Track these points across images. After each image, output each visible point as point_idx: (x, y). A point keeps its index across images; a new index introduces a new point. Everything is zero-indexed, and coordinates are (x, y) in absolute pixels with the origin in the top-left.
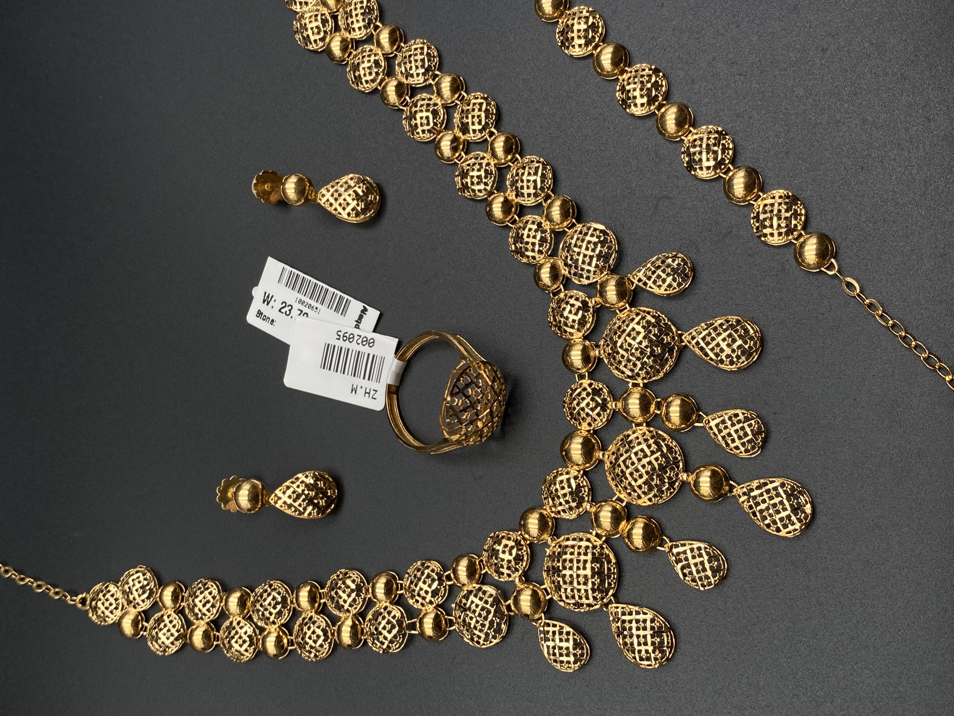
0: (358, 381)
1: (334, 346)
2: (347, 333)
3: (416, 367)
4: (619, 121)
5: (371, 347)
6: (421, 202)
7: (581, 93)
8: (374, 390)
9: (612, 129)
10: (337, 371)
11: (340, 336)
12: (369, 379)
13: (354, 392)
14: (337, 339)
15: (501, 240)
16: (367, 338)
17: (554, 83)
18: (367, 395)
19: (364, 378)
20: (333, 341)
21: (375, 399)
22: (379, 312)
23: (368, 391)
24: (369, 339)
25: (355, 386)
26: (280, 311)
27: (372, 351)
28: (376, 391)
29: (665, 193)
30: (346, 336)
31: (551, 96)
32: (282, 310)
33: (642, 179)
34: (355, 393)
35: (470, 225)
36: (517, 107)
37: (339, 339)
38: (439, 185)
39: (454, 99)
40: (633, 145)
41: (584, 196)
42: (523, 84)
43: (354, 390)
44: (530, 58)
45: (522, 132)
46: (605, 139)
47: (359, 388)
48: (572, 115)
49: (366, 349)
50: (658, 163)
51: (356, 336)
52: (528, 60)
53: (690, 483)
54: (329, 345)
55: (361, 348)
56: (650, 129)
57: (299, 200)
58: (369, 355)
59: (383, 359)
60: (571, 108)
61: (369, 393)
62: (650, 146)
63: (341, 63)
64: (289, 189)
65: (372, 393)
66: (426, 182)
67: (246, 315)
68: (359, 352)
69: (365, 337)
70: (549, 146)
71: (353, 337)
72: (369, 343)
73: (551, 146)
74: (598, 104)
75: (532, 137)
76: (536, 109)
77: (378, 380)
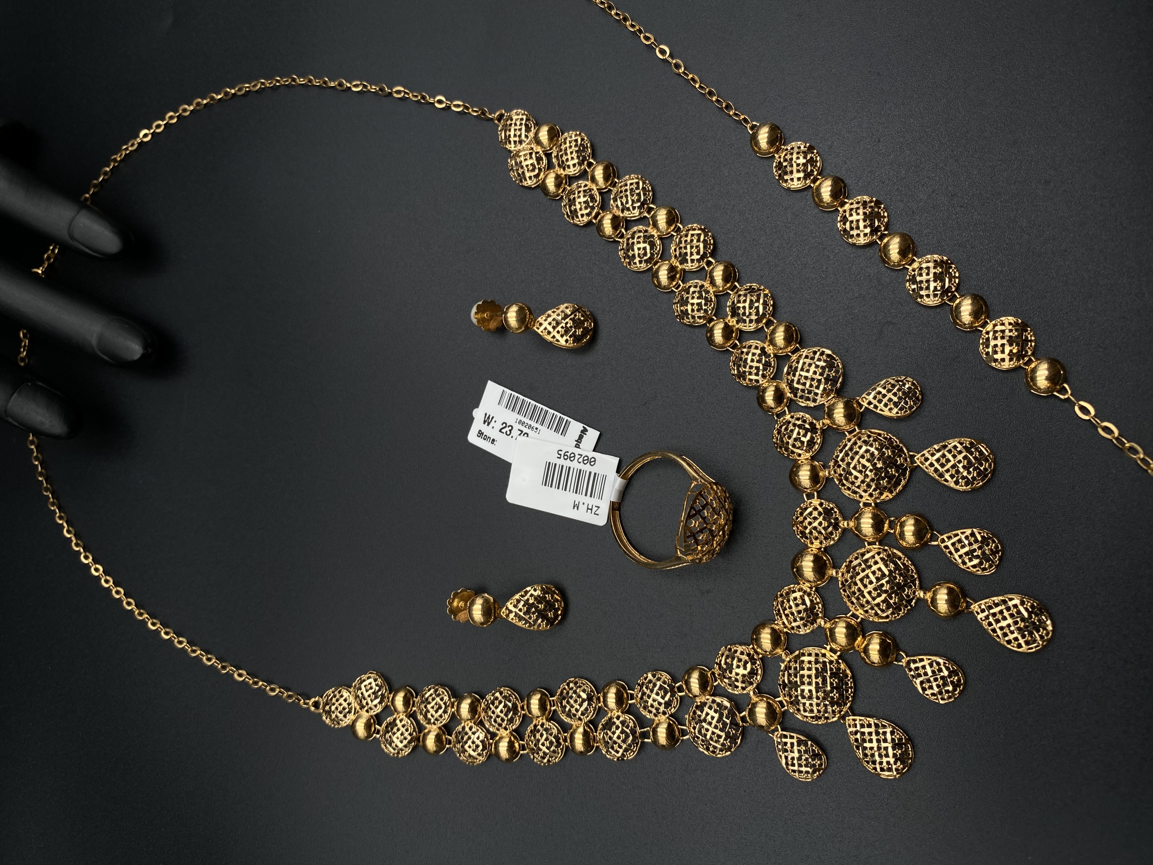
0: (580, 498)
1: (555, 464)
2: (568, 452)
3: (637, 484)
4: (840, 250)
5: (592, 465)
6: (637, 329)
7: (799, 224)
8: (596, 506)
9: (832, 258)
10: (558, 488)
11: (560, 455)
12: (591, 496)
13: (576, 508)
14: (558, 458)
15: (720, 363)
16: (588, 457)
17: (771, 214)
18: (589, 511)
19: (586, 495)
20: (554, 460)
21: (598, 515)
22: (599, 433)
23: (590, 507)
24: (590, 458)
25: (577, 503)
26: (500, 431)
27: (593, 469)
28: (599, 507)
29: (889, 319)
30: (567, 455)
31: (768, 227)
32: (502, 431)
33: (865, 305)
34: (578, 509)
35: (688, 350)
36: (733, 238)
37: (560, 458)
38: (656, 312)
39: (669, 230)
40: (854, 273)
41: (806, 321)
42: (739, 216)
43: (576, 506)
44: (746, 191)
45: (739, 261)
46: (825, 267)
47: (581, 504)
48: (790, 244)
49: (587, 468)
50: (880, 290)
51: (577, 455)
52: (744, 192)
53: (927, 600)
54: (550, 463)
55: (582, 466)
56: (871, 258)
57: (520, 328)
58: (590, 473)
59: (605, 477)
60: (789, 238)
61: (591, 509)
62: (872, 274)
63: (556, 199)
64: (511, 317)
65: (594, 509)
66: (642, 309)
67: (467, 435)
68: (580, 470)
69: (586, 456)
70: (767, 274)
71: (574, 456)
72: (590, 462)
73: (769, 274)
74: (817, 233)
75: (749, 265)
76: (753, 240)
77: (601, 497)
